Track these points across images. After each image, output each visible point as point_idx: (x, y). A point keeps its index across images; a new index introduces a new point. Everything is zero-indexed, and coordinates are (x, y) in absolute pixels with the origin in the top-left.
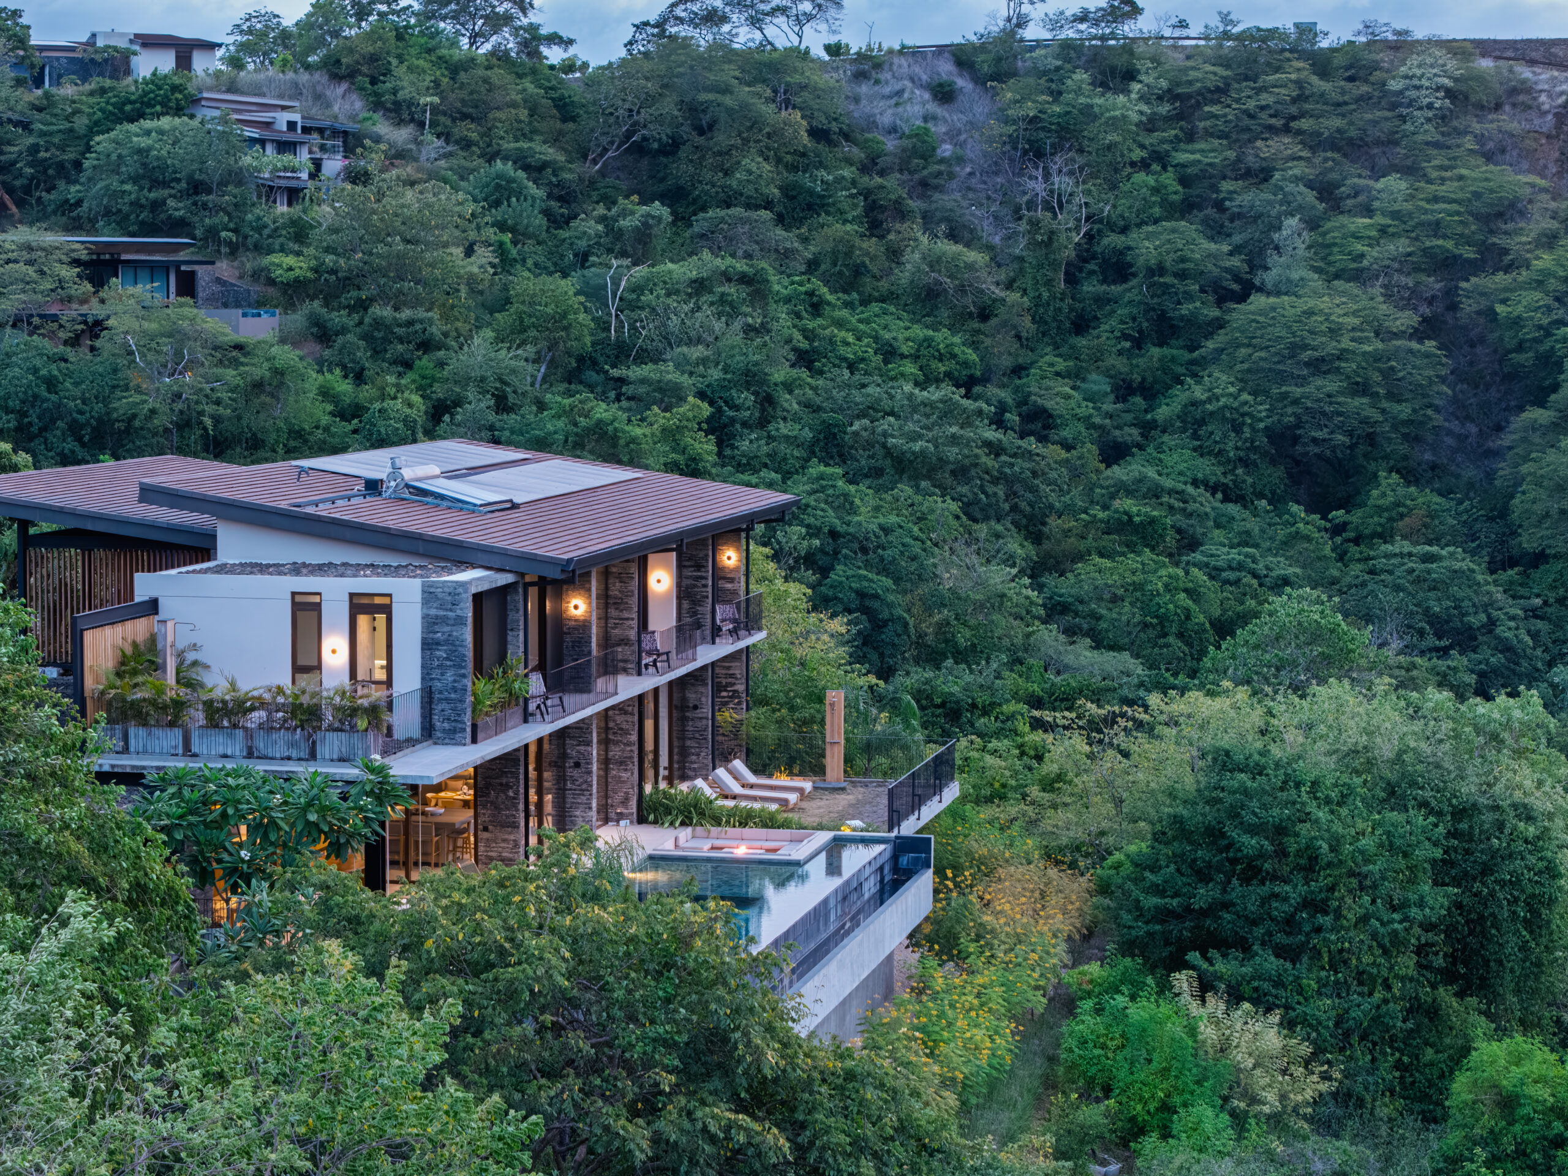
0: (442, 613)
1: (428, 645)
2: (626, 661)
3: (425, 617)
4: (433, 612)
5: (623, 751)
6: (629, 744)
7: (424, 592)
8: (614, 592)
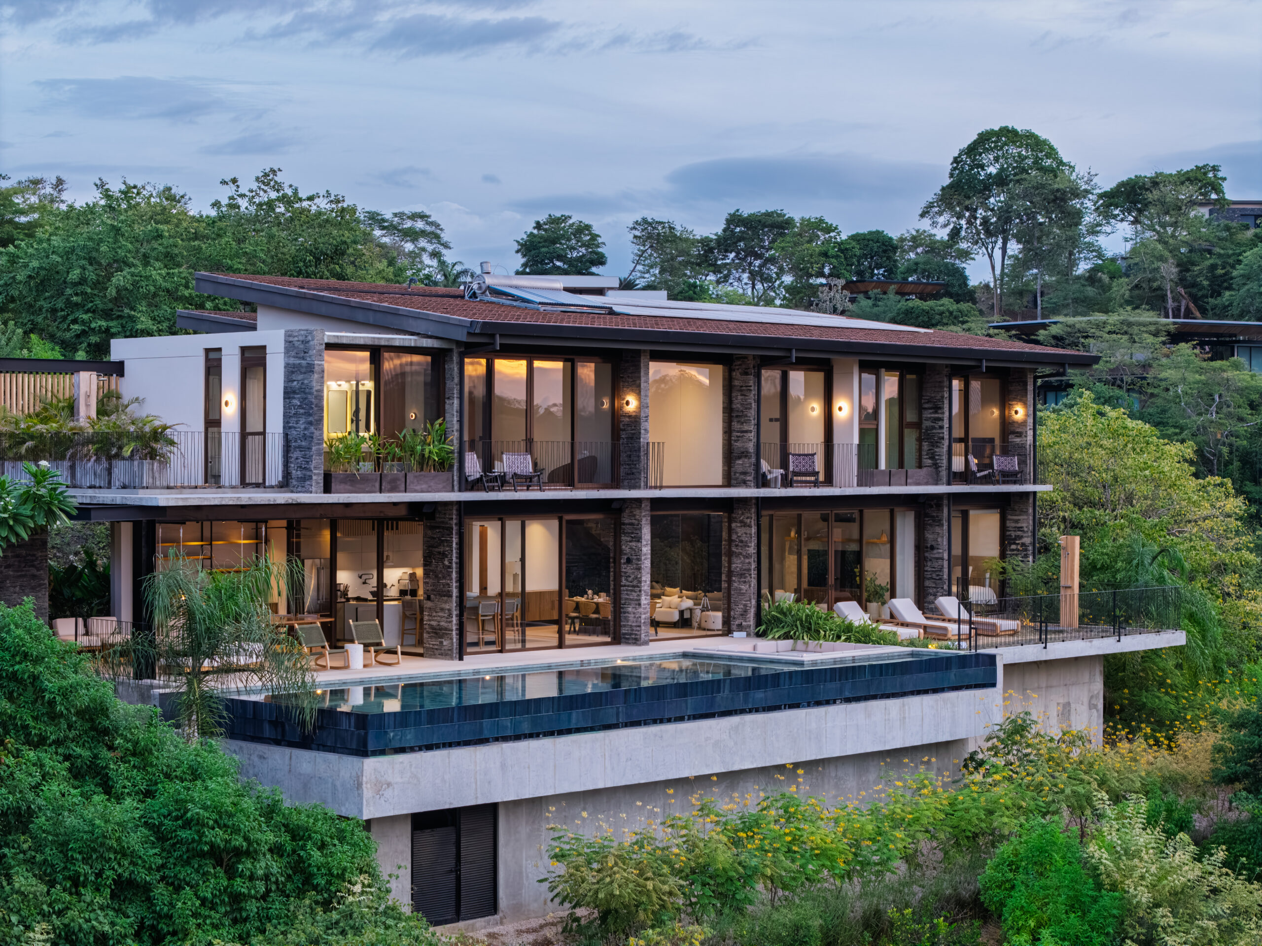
0: (298, 362)
1: (288, 394)
2: (745, 473)
3: (287, 366)
4: (292, 361)
5: (743, 563)
6: (748, 556)
7: (286, 341)
8: (737, 405)
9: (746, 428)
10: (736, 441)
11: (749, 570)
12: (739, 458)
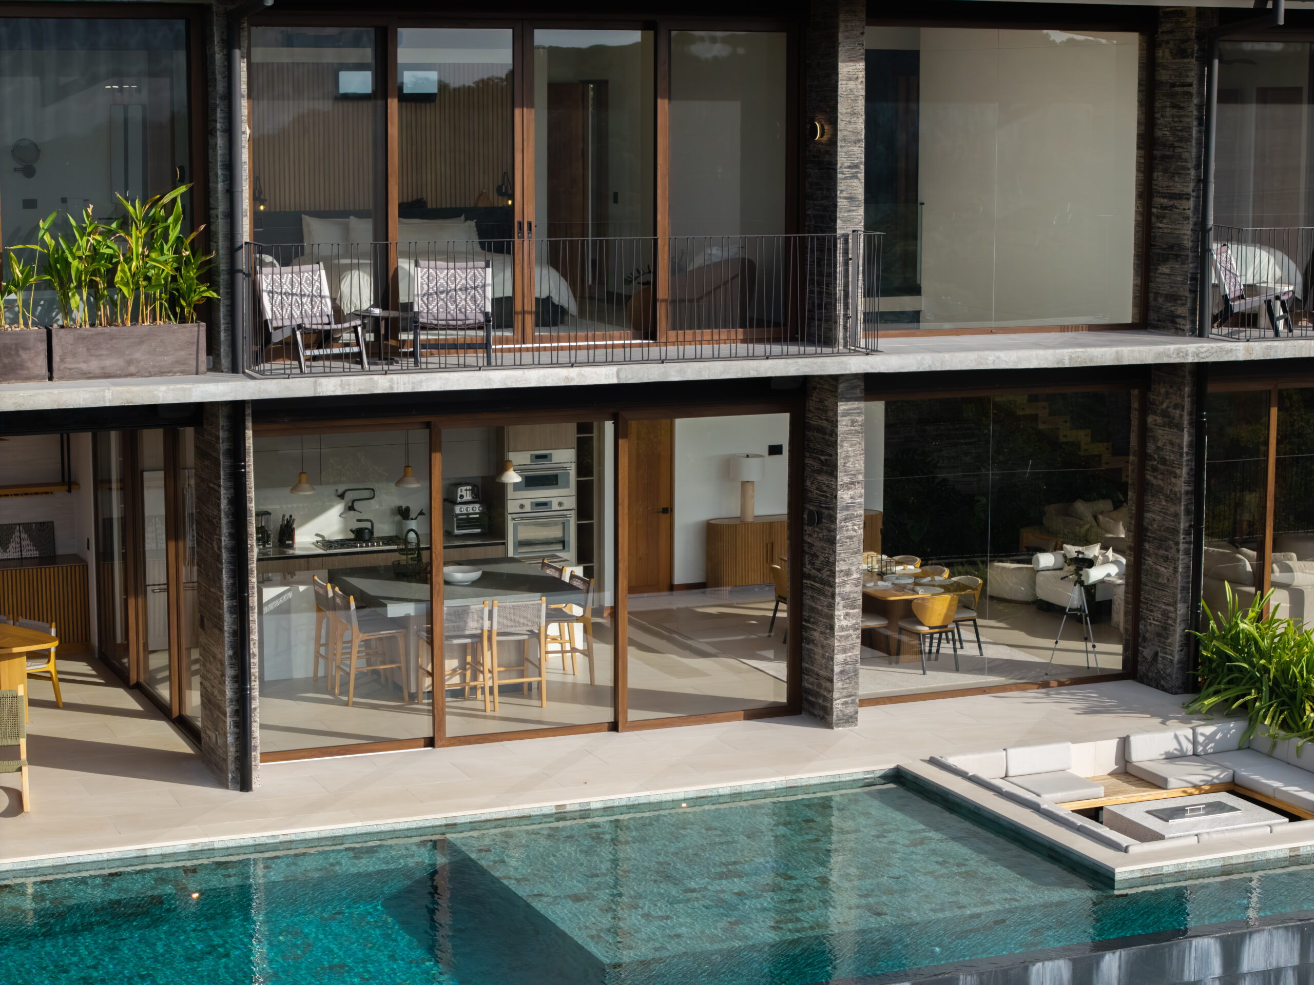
2: (1174, 298)
8: (1162, 132)
9: (1178, 188)
10: (1161, 217)
11: (1175, 531)
12: (1165, 260)
